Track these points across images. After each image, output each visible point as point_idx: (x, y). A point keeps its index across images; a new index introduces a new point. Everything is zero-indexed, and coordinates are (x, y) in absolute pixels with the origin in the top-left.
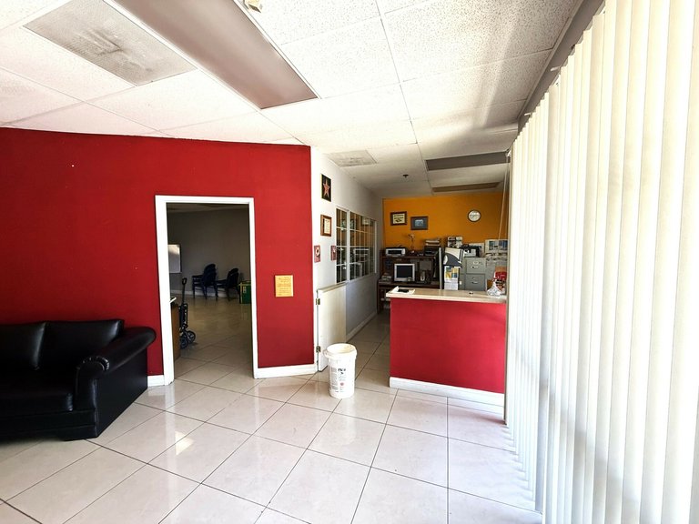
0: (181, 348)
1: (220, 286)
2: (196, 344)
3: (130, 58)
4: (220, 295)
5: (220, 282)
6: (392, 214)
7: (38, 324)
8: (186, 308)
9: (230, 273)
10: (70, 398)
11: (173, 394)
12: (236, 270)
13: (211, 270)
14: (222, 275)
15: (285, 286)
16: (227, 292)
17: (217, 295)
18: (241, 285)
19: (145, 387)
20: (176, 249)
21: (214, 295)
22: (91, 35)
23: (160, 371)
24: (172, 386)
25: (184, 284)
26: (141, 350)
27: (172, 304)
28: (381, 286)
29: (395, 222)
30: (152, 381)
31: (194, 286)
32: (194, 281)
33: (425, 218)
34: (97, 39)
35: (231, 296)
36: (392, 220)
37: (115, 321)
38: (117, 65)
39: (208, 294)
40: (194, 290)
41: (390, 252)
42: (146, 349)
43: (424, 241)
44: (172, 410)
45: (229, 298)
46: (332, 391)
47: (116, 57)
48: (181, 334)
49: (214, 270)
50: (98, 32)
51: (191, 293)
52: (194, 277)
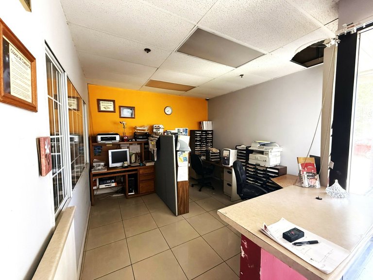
6: (99, 101)
28: (95, 175)
29: (102, 109)
33: (132, 108)
36: (99, 107)
41: (102, 139)
43: (135, 128)
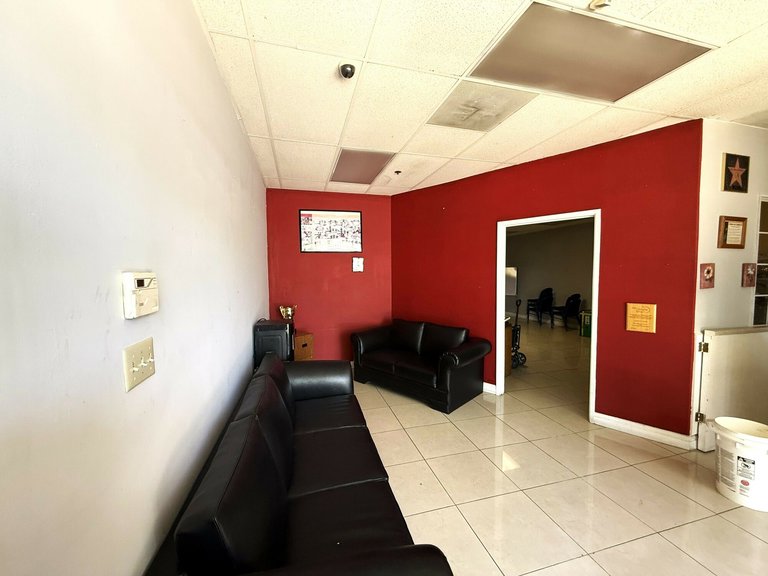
0: (513, 367)
1: (556, 313)
2: (526, 367)
3: (484, 113)
4: (556, 323)
5: (557, 308)
7: (421, 323)
8: (519, 329)
9: (569, 299)
10: (435, 378)
11: (502, 404)
12: (578, 296)
13: (547, 295)
14: (560, 301)
15: (643, 318)
16: (565, 321)
17: (552, 322)
18: (583, 314)
19: (480, 391)
20: (513, 272)
21: (549, 322)
22: (460, 109)
23: (494, 382)
24: (503, 397)
25: (518, 306)
26: (479, 357)
27: (506, 323)
30: (487, 387)
31: (528, 310)
32: (529, 305)
34: (464, 110)
35: (569, 325)
37: (463, 329)
38: (475, 123)
39: (543, 321)
40: (528, 313)
42: (483, 358)
44: (502, 417)
45: (566, 327)
46: (721, 485)
47: (476, 117)
48: (513, 354)
49: (552, 294)
50: (465, 105)
51: (525, 317)
52: (529, 301)
